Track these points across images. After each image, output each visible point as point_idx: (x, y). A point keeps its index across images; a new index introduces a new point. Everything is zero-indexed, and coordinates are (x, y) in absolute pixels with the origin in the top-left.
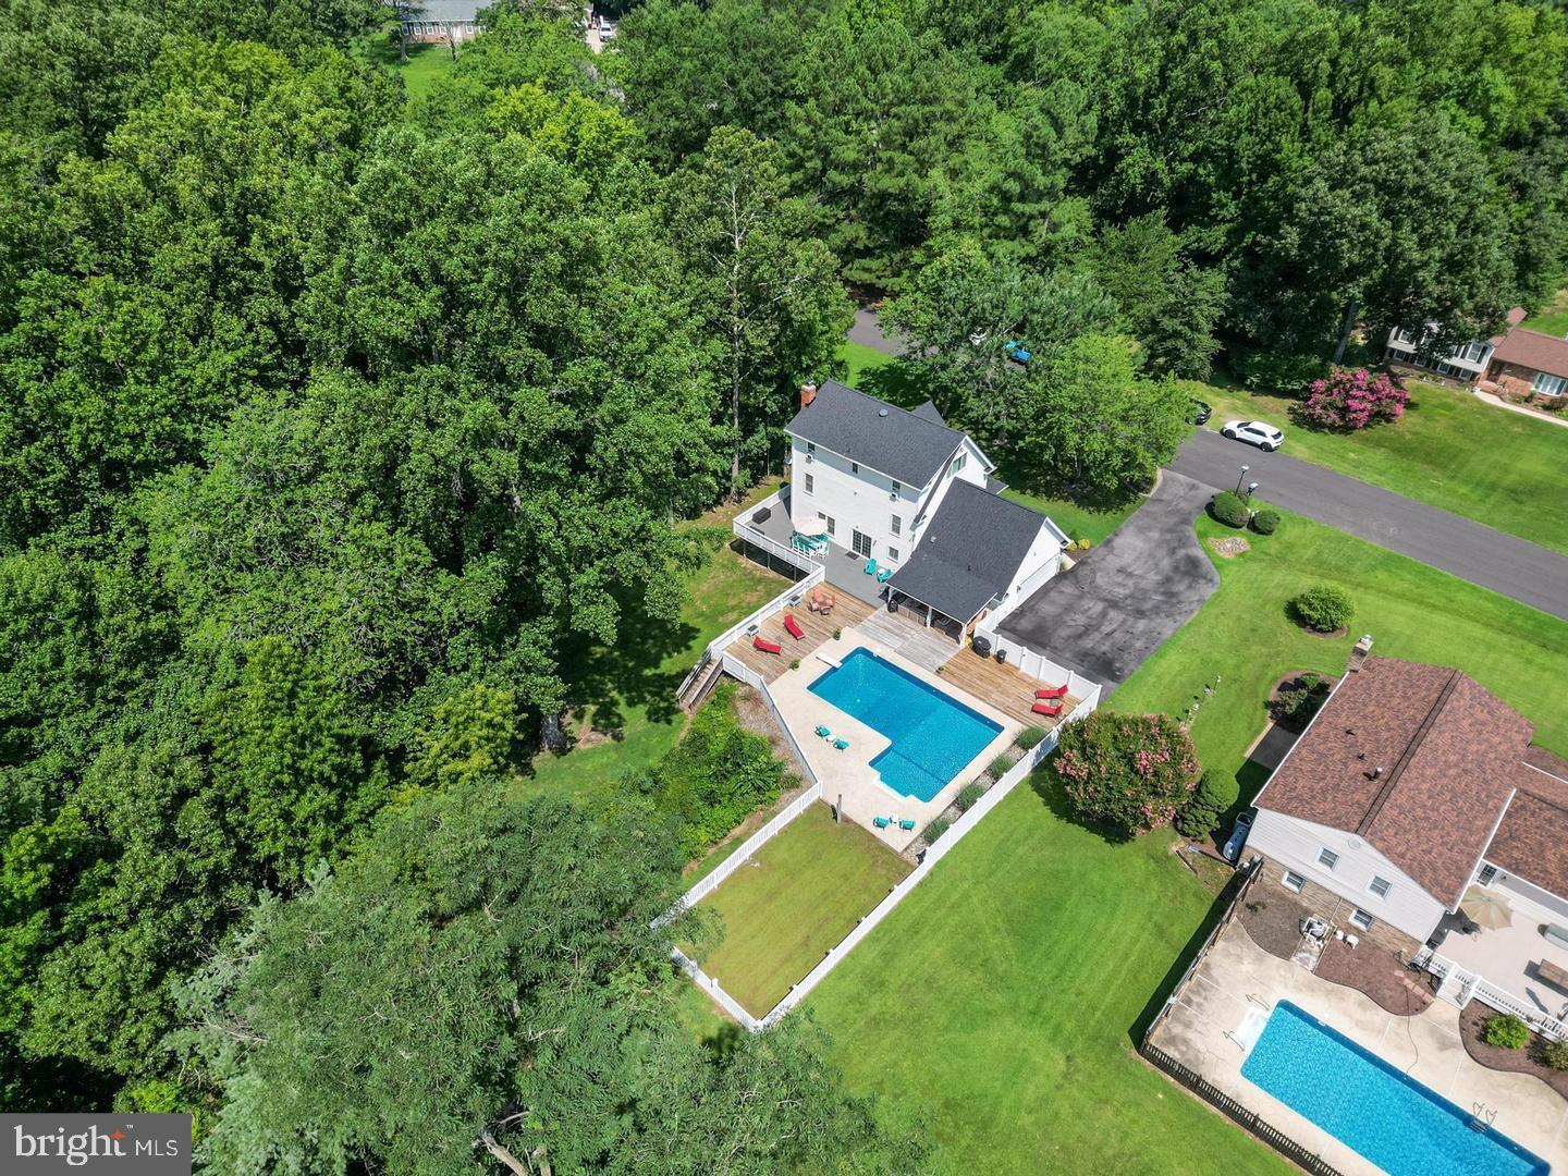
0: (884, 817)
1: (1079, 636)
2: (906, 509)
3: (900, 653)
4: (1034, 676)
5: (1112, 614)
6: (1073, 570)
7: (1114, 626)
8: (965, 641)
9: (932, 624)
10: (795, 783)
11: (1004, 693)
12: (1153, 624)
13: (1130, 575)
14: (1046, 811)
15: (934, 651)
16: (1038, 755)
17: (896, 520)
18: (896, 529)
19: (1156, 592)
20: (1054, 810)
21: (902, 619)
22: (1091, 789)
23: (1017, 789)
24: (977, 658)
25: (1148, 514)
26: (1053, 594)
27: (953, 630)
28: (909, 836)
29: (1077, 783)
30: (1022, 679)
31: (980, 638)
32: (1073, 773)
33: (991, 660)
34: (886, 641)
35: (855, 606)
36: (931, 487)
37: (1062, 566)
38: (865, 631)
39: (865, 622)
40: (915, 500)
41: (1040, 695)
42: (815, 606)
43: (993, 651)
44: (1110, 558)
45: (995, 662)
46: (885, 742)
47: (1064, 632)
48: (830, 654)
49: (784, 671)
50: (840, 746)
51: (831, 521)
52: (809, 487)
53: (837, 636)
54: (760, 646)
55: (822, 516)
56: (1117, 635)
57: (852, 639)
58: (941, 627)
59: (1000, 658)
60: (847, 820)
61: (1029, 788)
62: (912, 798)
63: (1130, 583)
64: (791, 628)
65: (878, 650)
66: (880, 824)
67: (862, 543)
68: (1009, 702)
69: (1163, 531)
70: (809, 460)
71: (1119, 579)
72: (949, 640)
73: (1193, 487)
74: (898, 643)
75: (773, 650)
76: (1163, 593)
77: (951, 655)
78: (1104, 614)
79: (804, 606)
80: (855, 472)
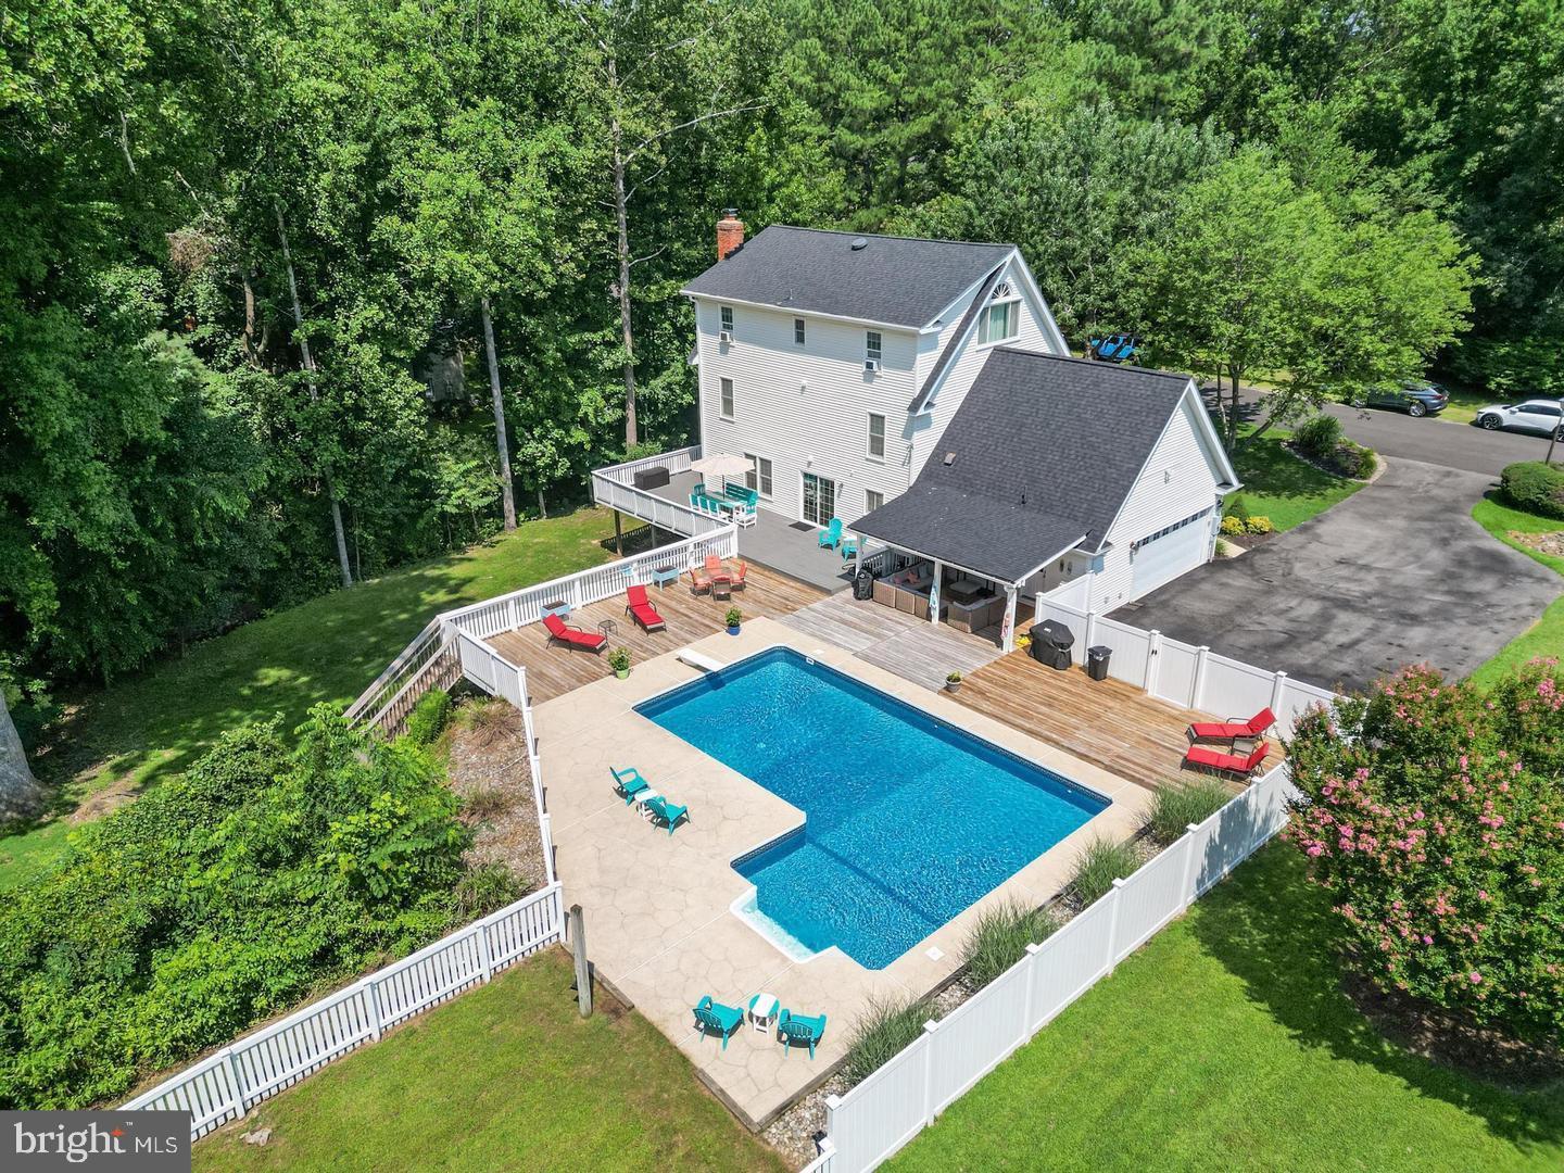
0: (730, 1000)
1: (1279, 646)
2: (893, 389)
3: (866, 658)
4: (1184, 706)
5: (1343, 617)
6: (1241, 559)
7: (1356, 634)
8: (1013, 639)
9: (944, 616)
10: (500, 891)
11: (1114, 732)
12: (1441, 635)
13: (1366, 568)
14: (1259, 1015)
15: (943, 658)
16: (1214, 854)
17: (877, 421)
18: (877, 446)
19: (1431, 591)
20: (1283, 1015)
21: (882, 609)
22: (1443, 906)
23: (1157, 949)
24: (1043, 671)
25: (1374, 500)
26: (1206, 587)
27: (990, 628)
28: (801, 1068)
30: (1153, 709)
31: (1049, 623)
32: (1369, 845)
33: (1075, 676)
34: (838, 638)
35: (788, 589)
36: (944, 340)
37: (1219, 551)
38: (799, 625)
39: (802, 612)
40: (908, 365)
41: (1199, 734)
43: (1079, 656)
44: (1314, 546)
45: (1084, 677)
46: (794, 818)
47: (1241, 640)
48: (716, 653)
49: (595, 677)
50: (666, 818)
51: (766, 464)
52: (728, 405)
53: (733, 626)
54: (562, 637)
55: (748, 456)
56: (1365, 647)
57: (759, 635)
58: (962, 618)
59: (1097, 666)
60: (614, 1007)
61: (1193, 945)
62: (833, 952)
63: (1371, 577)
64: (641, 612)
65: (816, 652)
66: (712, 1024)
67: (821, 497)
68: (1123, 748)
69: (1410, 518)
70: (725, 348)
71: (1344, 571)
72: (981, 642)
73: (1448, 474)
74: (864, 644)
75: (586, 645)
76: (1449, 593)
77: (979, 665)
78: (1326, 618)
79: (687, 588)
80: (800, 338)
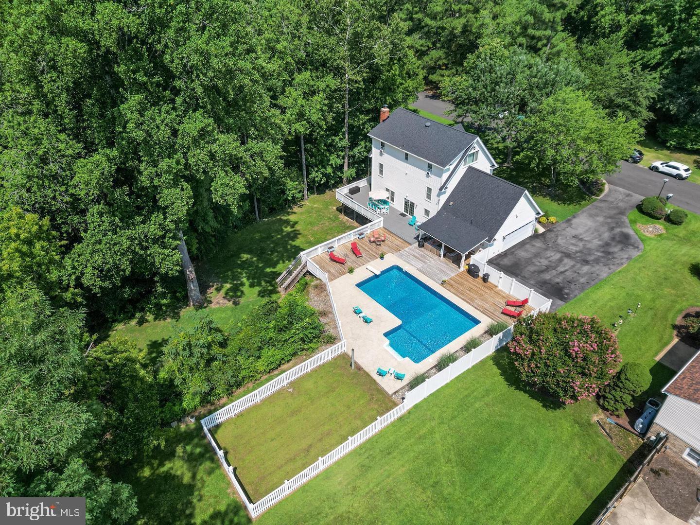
0: (385, 369)
1: (542, 272)
2: (435, 182)
3: (420, 271)
4: (507, 292)
5: (566, 260)
6: (543, 234)
7: (567, 268)
8: (463, 267)
9: (444, 256)
10: (332, 340)
11: (485, 300)
12: (594, 269)
13: (581, 240)
14: (502, 379)
15: (442, 271)
16: (500, 341)
17: (429, 190)
18: (429, 196)
19: (598, 251)
20: (507, 380)
21: (426, 252)
22: (533, 365)
23: (483, 363)
24: (470, 278)
25: (597, 207)
26: (527, 246)
27: (457, 260)
28: (399, 384)
29: (523, 359)
30: (498, 293)
31: (473, 265)
32: (521, 352)
33: (479, 280)
34: (413, 263)
35: (398, 242)
36: (452, 167)
37: (536, 231)
38: (401, 256)
39: (402, 252)
40: (440, 176)
41: (509, 304)
42: (372, 239)
43: (481, 274)
44: (569, 229)
45: (481, 281)
46: (398, 322)
47: (532, 268)
48: (376, 267)
49: (344, 274)
50: (367, 321)
51: (393, 193)
52: (381, 172)
53: (382, 258)
54: (334, 259)
55: (387, 190)
56: (568, 273)
57: (391, 260)
58: (449, 258)
59: (485, 278)
60: (359, 368)
61: (491, 362)
62: (407, 359)
63: (581, 244)
64: (355, 250)
65: (406, 268)
66: (381, 374)
67: (410, 207)
68: (487, 306)
69: (606, 217)
70: (381, 154)
71: (574, 241)
72: (454, 266)
73: (628, 195)
74: (420, 265)
75: (341, 262)
76: (603, 252)
77: (453, 275)
78: (560, 260)
79: (367, 240)
80: (407, 158)
